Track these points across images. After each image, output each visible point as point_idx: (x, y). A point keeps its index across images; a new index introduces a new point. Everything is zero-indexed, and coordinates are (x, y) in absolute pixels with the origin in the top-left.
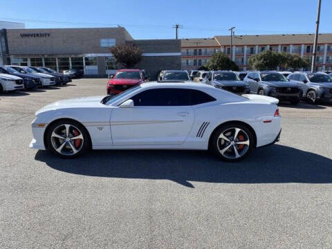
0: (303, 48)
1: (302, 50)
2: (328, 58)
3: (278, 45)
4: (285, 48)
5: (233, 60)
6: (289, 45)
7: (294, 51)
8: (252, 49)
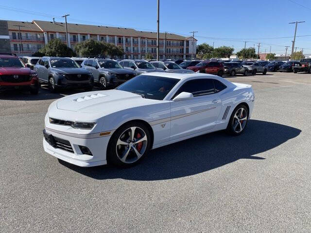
0: (116, 39)
1: (116, 41)
2: (134, 48)
3: (96, 35)
4: (102, 38)
5: (70, 47)
6: (106, 35)
7: (110, 41)
8: (74, 37)
